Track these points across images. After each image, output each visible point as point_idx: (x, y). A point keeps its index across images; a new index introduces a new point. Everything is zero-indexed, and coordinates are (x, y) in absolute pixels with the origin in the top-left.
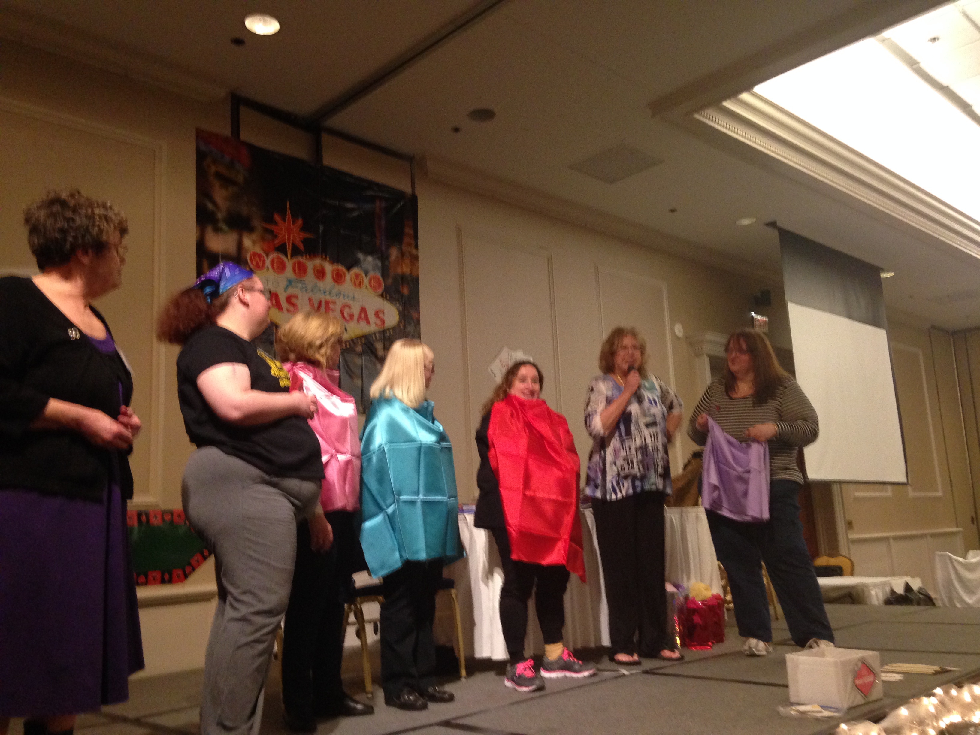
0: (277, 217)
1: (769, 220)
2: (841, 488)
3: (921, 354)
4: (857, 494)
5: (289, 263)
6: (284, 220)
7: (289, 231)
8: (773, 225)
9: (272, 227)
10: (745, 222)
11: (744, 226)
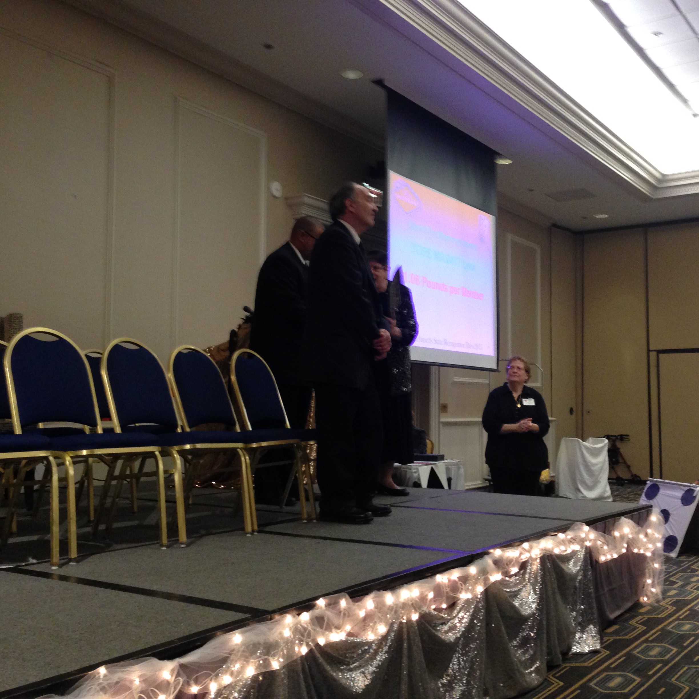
1: (376, 76)
2: (439, 371)
3: (538, 250)
4: (456, 379)
8: (379, 82)
10: (351, 75)
11: (350, 80)
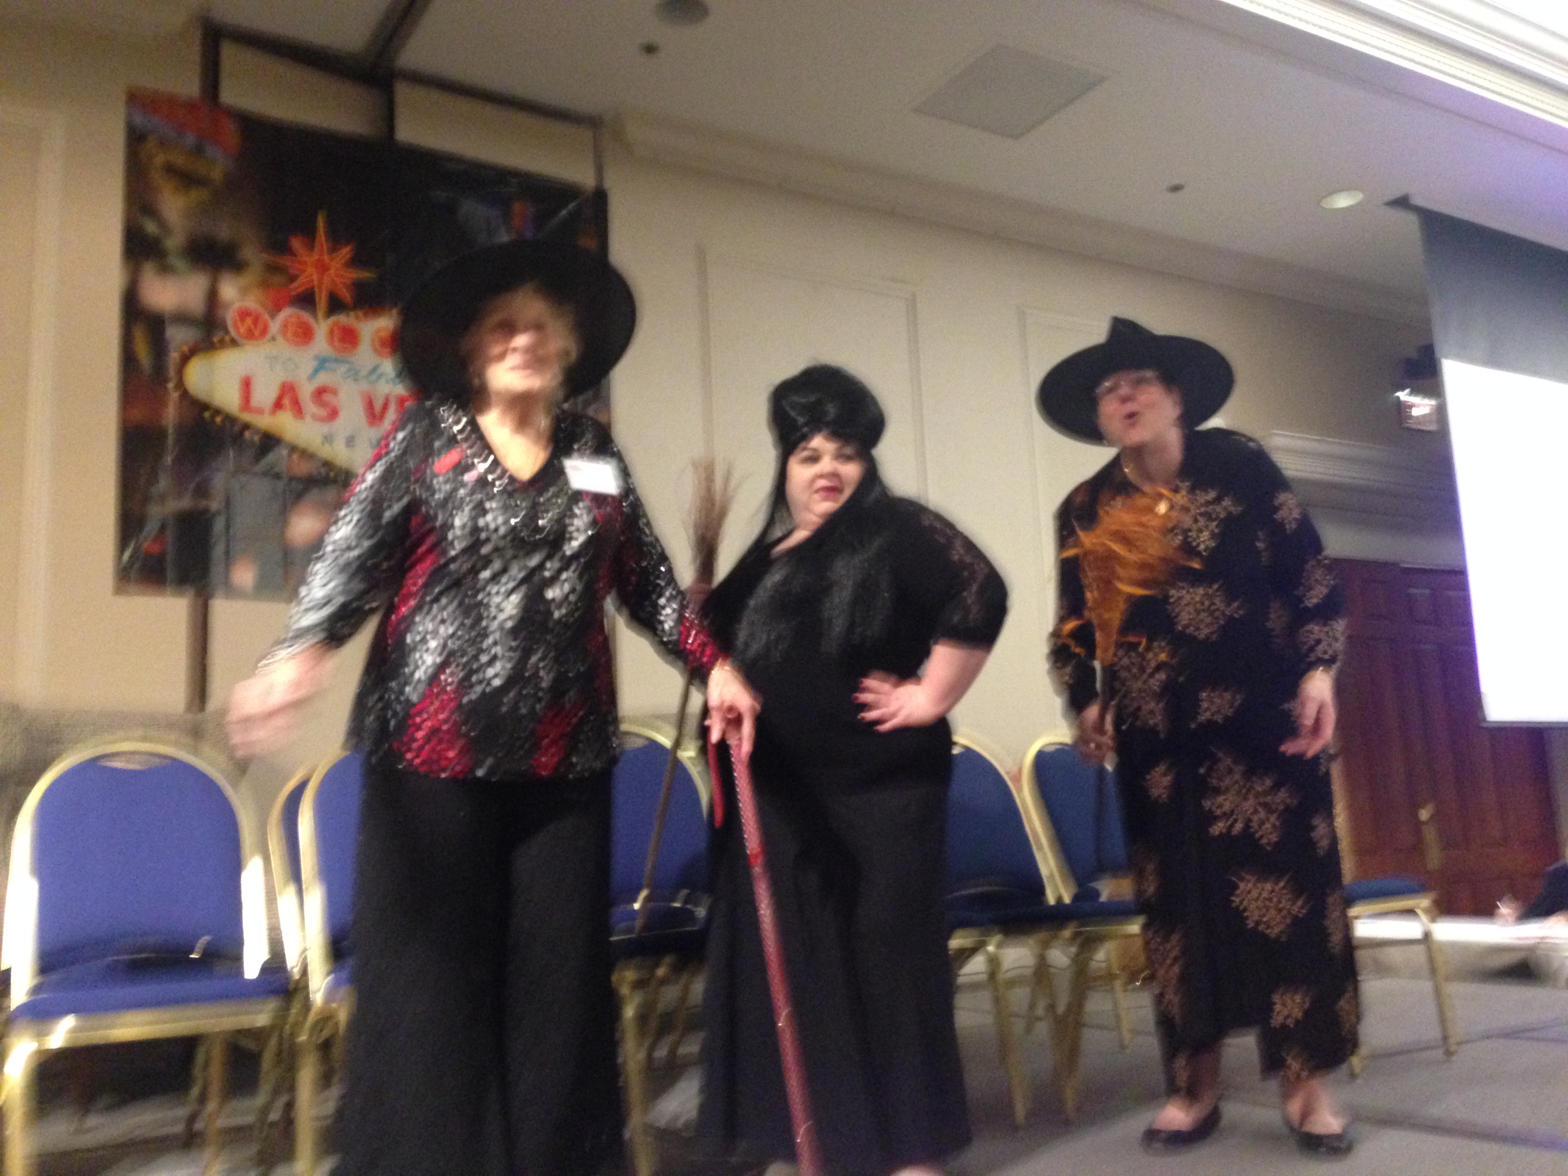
0: (296, 243)
1: (1394, 192)
5: (322, 327)
6: (311, 247)
7: (323, 268)
8: (1402, 203)
9: (285, 261)
10: (1342, 201)
11: (1341, 210)
